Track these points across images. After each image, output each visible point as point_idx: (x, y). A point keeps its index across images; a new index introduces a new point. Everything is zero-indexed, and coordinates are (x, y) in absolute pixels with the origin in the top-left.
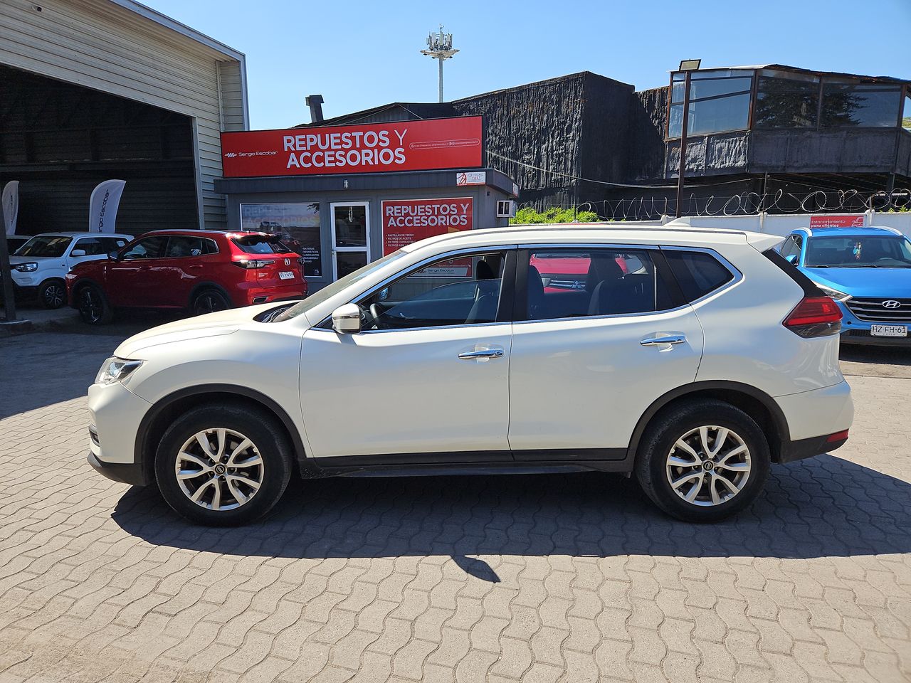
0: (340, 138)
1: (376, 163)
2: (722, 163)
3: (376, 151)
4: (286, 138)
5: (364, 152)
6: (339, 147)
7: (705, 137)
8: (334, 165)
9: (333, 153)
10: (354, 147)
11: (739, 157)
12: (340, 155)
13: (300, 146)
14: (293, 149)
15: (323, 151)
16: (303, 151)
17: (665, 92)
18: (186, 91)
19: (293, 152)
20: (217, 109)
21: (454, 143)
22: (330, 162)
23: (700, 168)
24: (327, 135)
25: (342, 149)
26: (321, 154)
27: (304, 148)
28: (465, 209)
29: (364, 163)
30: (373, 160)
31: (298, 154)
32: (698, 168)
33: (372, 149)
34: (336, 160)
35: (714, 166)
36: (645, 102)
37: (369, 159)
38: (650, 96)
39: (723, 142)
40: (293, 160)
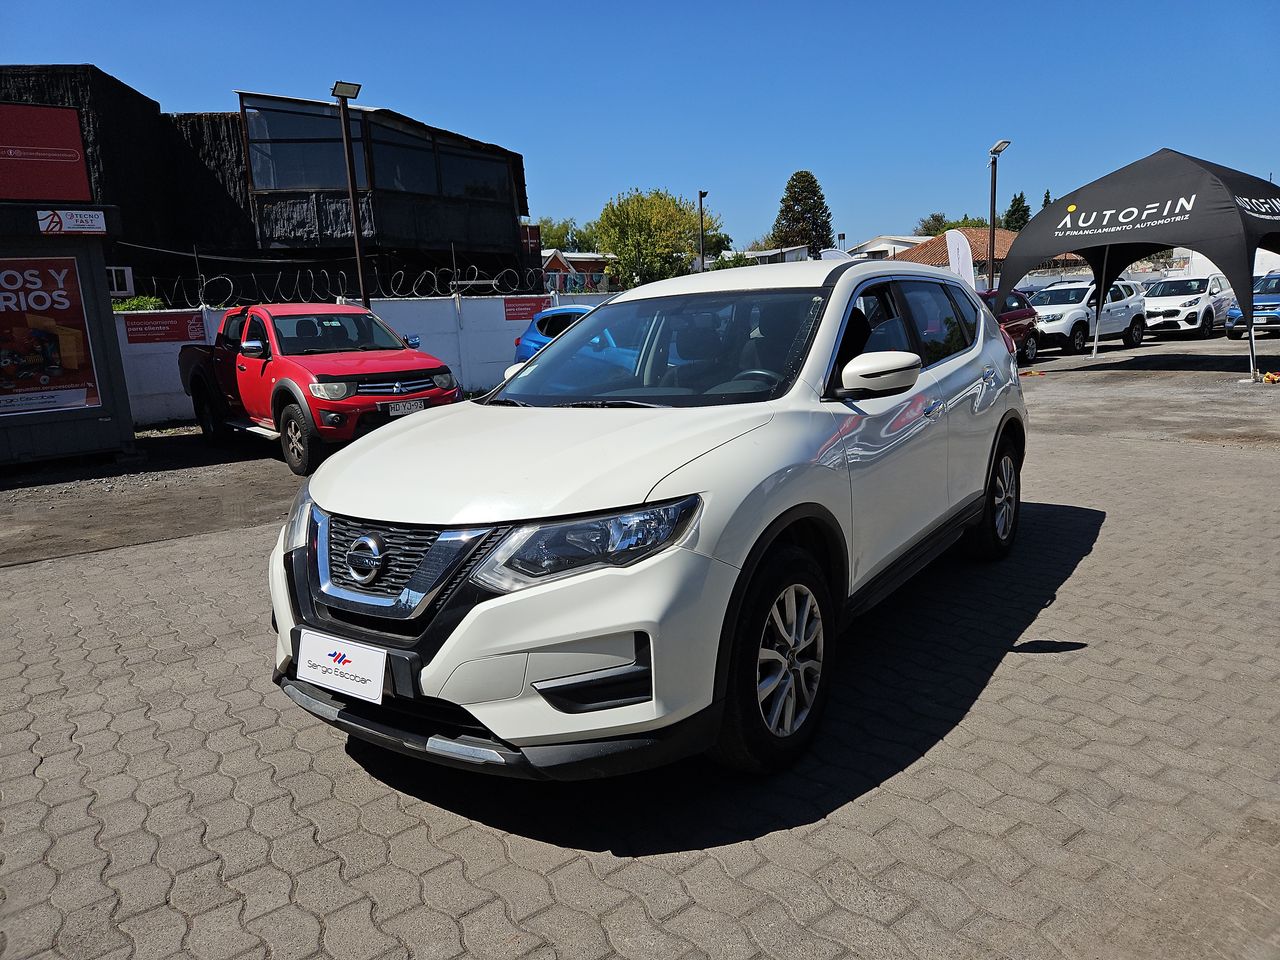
2: (343, 231)
7: (312, 194)
11: (364, 224)
17: (217, 120)
23: (312, 236)
32: (308, 235)
35: (332, 235)
36: (187, 133)
38: (193, 123)
39: (338, 202)
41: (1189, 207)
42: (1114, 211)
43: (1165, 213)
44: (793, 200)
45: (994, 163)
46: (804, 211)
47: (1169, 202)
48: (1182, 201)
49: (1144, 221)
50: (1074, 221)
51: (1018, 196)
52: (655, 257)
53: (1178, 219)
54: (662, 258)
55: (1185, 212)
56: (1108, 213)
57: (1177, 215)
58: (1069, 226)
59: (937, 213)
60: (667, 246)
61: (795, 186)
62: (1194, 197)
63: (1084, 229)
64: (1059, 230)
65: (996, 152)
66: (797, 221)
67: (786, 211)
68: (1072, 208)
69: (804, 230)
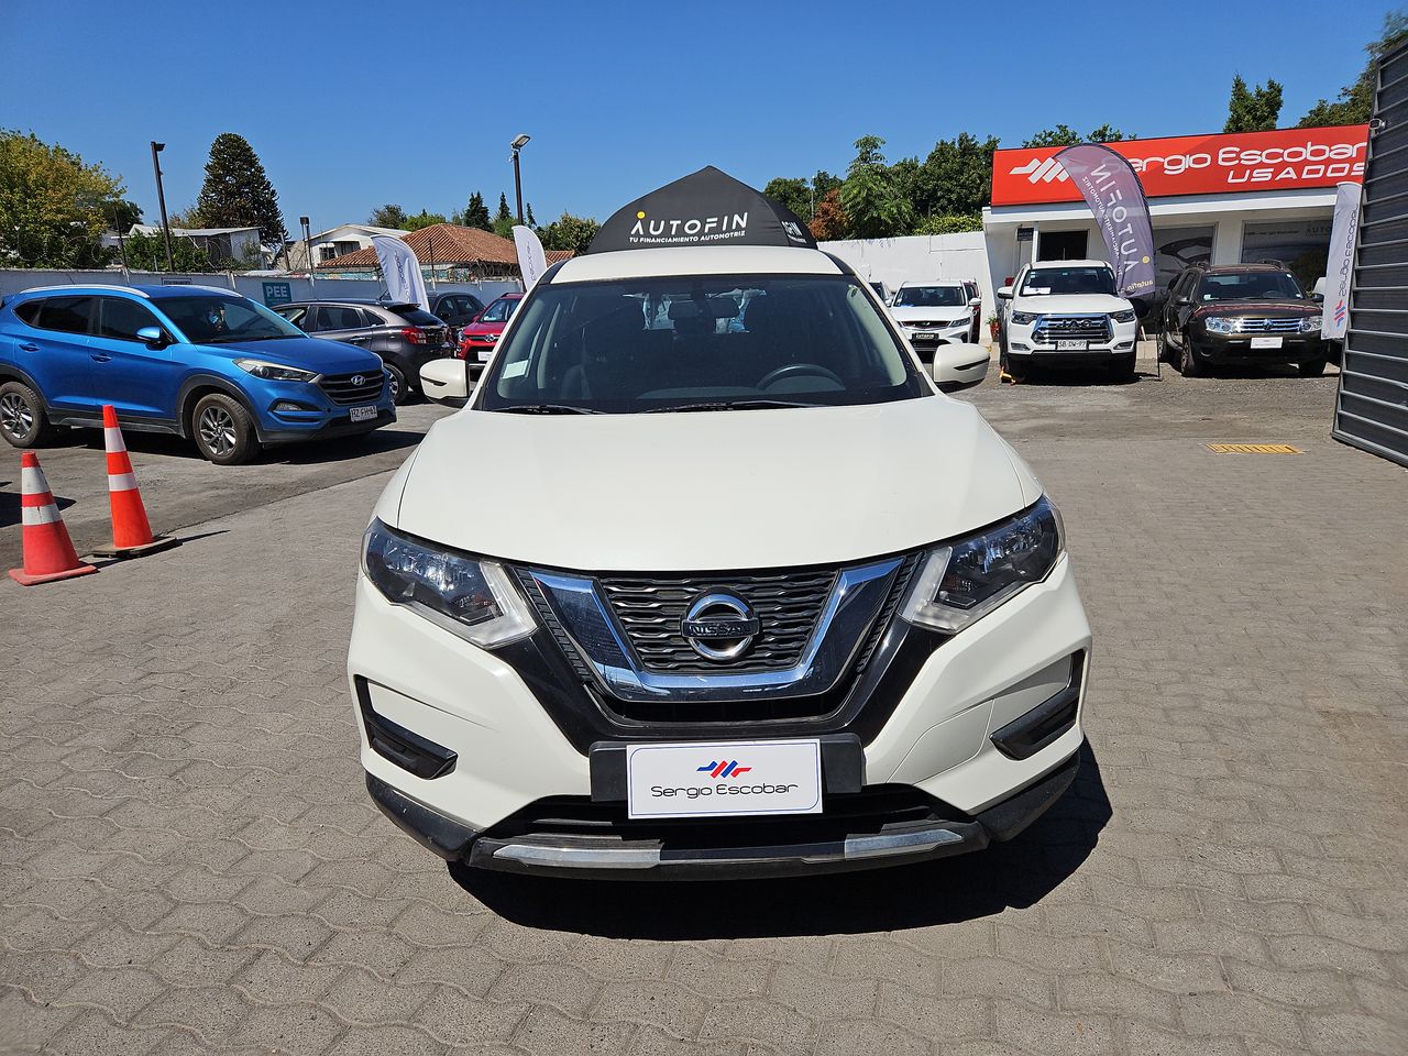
41: (743, 224)
42: (679, 222)
43: (724, 229)
44: (223, 167)
45: (516, 157)
46: (240, 186)
47: (726, 218)
48: (736, 218)
49: (707, 234)
50: (646, 228)
51: (475, 196)
52: (42, 225)
53: (736, 234)
54: (55, 227)
55: (739, 228)
56: (675, 223)
57: (734, 231)
58: (641, 233)
59: (392, 204)
60: (59, 211)
61: (223, 151)
62: (746, 214)
63: (656, 237)
64: (632, 236)
65: (517, 146)
66: (231, 194)
67: (214, 182)
68: (641, 215)
69: (243, 207)
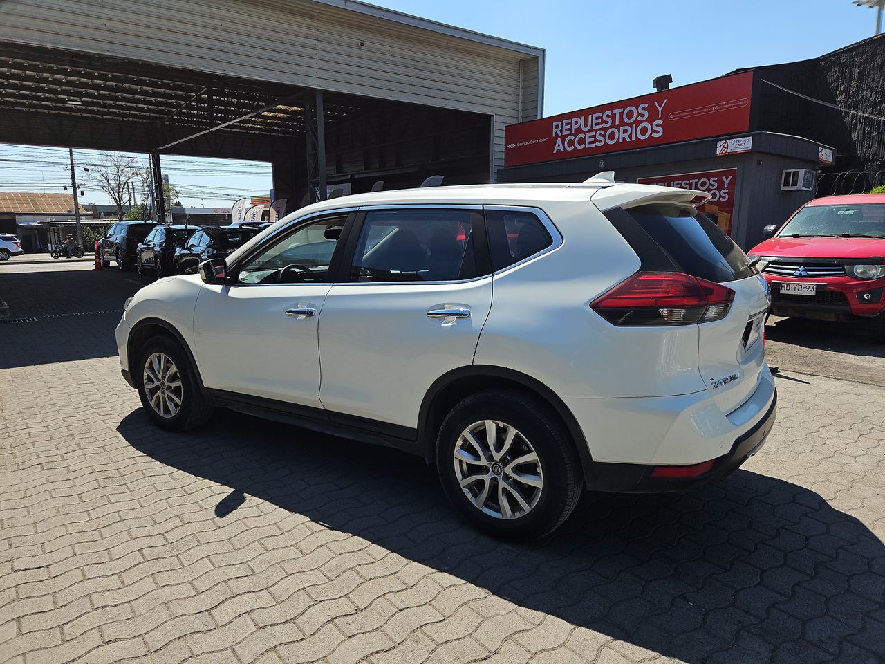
0: (601, 117)
1: (633, 139)
3: (634, 126)
4: (555, 124)
5: (622, 129)
6: (600, 127)
8: (593, 145)
9: (593, 133)
10: (613, 125)
12: (600, 135)
13: (566, 130)
14: (560, 134)
15: (585, 133)
16: (569, 135)
18: (486, 92)
19: (560, 137)
20: (516, 105)
21: (717, 108)
22: (590, 143)
24: (590, 116)
25: (603, 128)
26: (583, 136)
27: (569, 132)
28: (726, 182)
29: (621, 141)
30: (630, 136)
31: (563, 138)
33: (630, 125)
34: (596, 140)
37: (626, 136)
40: (559, 145)
